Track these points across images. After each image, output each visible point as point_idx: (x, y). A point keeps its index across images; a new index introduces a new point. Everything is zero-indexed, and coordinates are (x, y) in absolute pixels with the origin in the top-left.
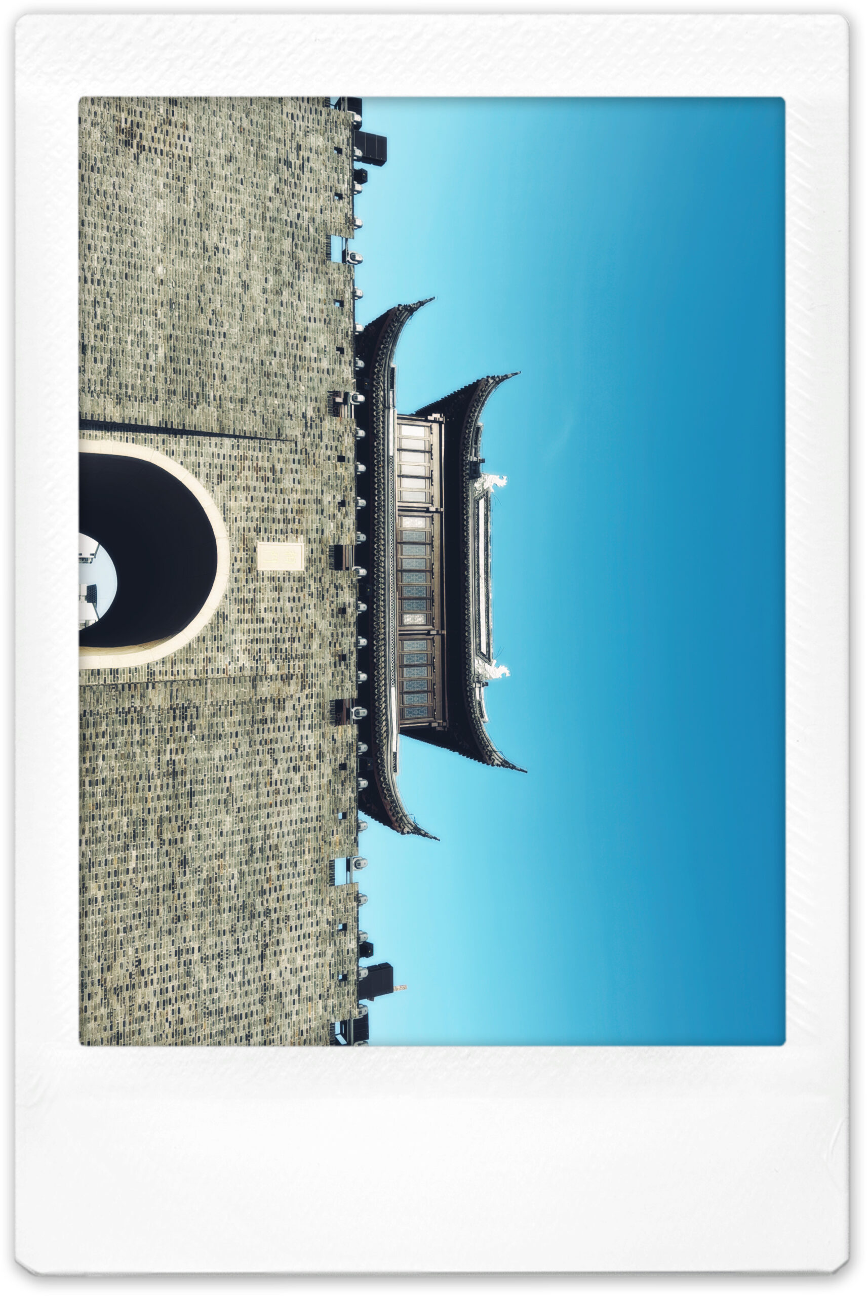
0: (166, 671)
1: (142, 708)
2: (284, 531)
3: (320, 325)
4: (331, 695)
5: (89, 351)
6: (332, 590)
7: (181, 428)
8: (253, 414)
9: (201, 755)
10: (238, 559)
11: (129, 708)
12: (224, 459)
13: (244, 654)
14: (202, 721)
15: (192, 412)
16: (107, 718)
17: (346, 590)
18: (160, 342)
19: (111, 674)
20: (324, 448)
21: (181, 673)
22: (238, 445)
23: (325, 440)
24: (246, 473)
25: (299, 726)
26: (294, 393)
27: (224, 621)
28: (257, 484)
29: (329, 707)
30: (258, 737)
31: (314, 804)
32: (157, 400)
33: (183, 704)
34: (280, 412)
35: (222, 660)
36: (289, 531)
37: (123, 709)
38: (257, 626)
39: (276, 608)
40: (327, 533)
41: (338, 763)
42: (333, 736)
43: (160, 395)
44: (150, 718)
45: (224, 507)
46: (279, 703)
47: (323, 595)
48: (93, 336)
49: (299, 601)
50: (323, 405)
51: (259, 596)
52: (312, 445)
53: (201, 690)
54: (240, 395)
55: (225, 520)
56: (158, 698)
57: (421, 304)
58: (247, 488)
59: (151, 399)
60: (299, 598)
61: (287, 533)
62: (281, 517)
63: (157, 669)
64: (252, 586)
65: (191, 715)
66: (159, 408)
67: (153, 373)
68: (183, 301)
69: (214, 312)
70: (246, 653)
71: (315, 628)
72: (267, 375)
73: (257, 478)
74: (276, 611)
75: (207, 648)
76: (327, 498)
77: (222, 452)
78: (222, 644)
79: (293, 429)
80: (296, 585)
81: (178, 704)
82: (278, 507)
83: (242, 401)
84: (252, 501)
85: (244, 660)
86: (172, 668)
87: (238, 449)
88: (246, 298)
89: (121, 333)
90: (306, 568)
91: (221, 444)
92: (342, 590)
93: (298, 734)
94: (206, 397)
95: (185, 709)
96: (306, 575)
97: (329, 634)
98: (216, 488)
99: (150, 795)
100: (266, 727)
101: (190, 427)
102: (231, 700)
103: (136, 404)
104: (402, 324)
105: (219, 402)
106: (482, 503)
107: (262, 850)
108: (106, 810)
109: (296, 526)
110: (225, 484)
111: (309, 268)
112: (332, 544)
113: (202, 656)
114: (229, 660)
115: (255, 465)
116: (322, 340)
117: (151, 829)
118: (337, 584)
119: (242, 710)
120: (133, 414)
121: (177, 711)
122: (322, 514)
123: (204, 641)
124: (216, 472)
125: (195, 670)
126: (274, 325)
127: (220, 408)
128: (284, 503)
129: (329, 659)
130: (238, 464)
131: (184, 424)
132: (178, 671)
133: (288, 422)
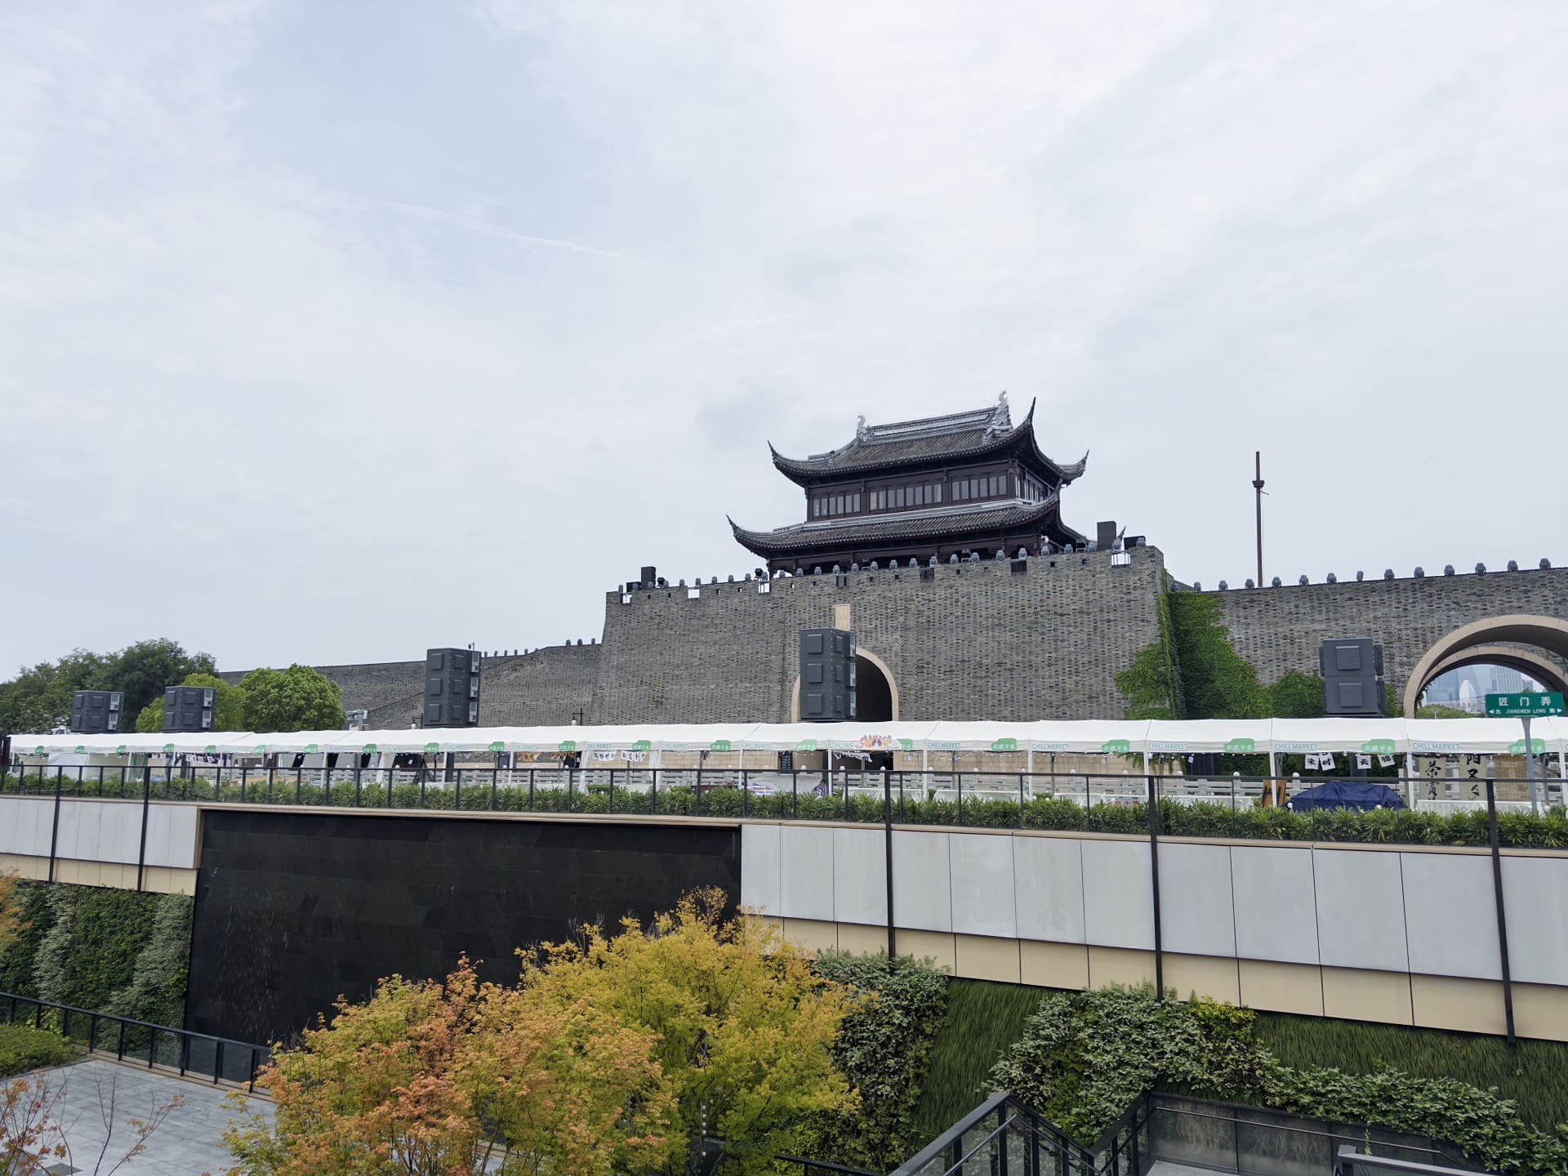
0: (901, 678)
4: (917, 582)
7: (781, 674)
9: (943, 656)
14: (925, 657)
18: (744, 685)
20: (787, 596)
23: (784, 595)
26: (762, 615)
30: (937, 625)
31: (977, 589)
34: (771, 622)
35: (897, 647)
40: (830, 592)
41: (955, 575)
46: (920, 613)
50: (767, 598)
51: (863, 629)
53: (909, 659)
56: (911, 681)
62: (824, 618)
66: (773, 685)
68: (725, 674)
72: (754, 630)
79: (779, 615)
80: (858, 608)
85: (897, 635)
93: (938, 601)
95: (918, 667)
96: (852, 602)
99: (961, 683)
107: (999, 619)
108: (966, 707)
111: (704, 609)
113: (894, 659)
116: (736, 600)
117: (979, 682)
118: (858, 584)
126: (731, 627)
129: (898, 584)
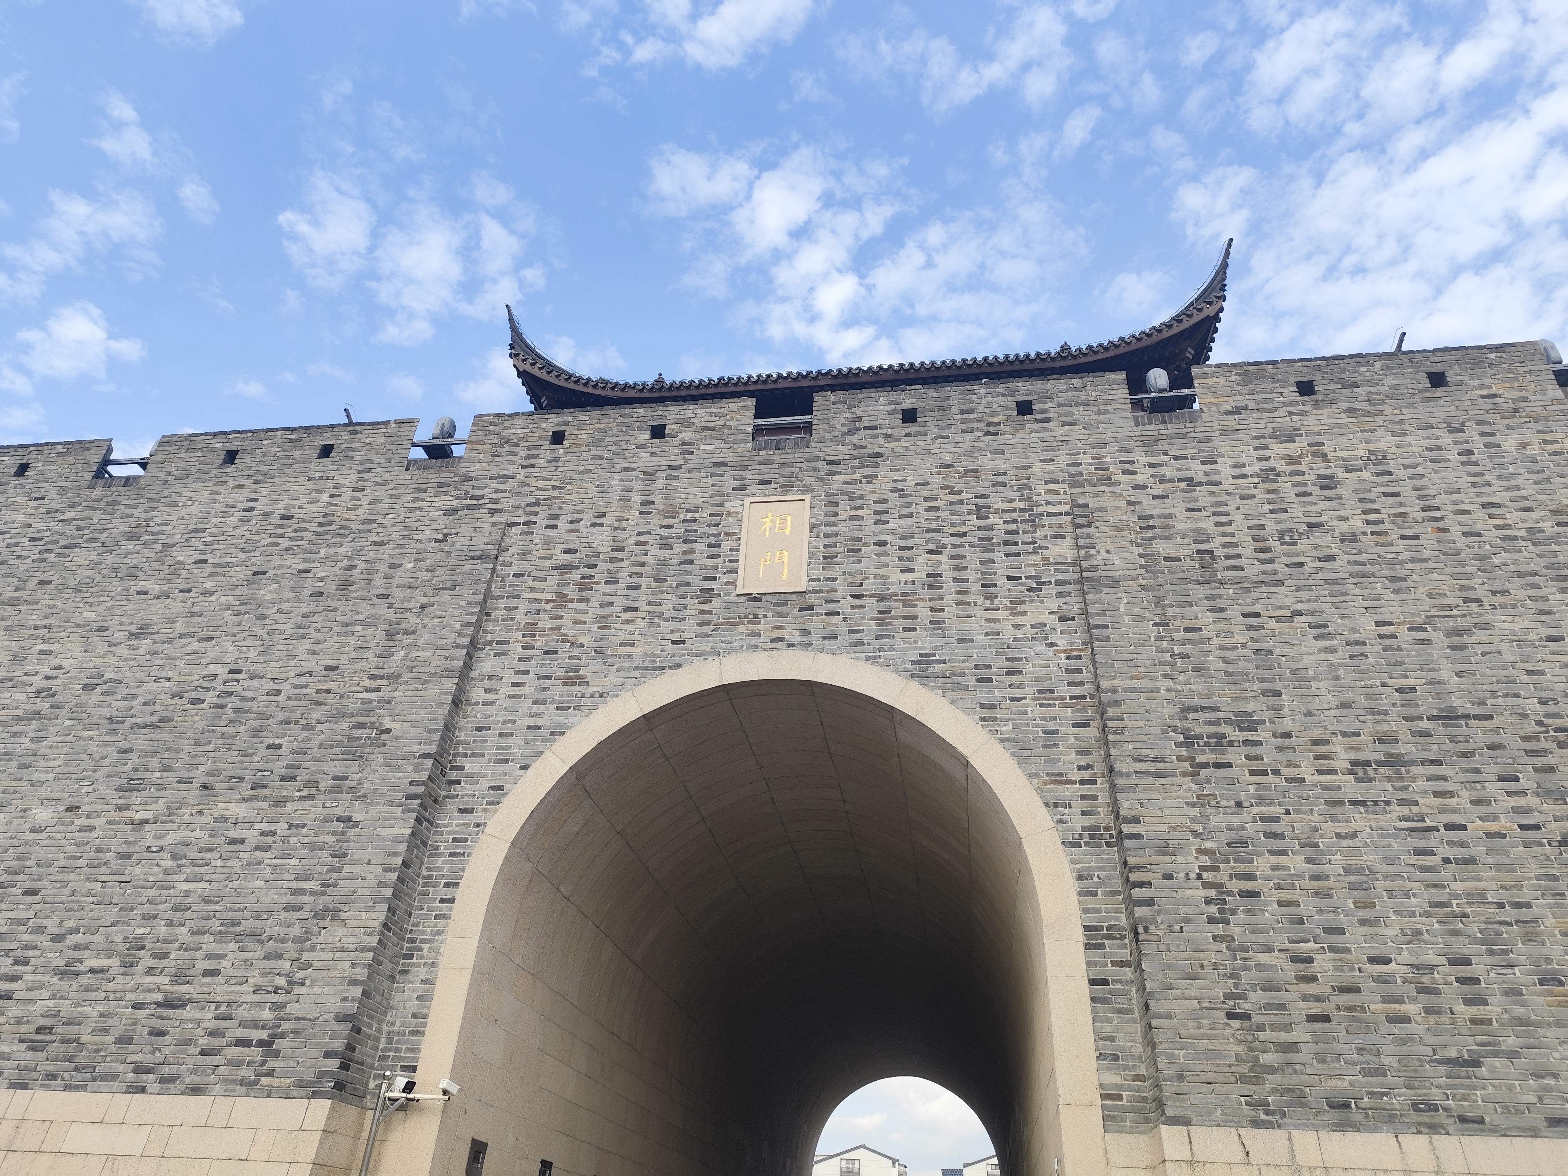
1: (1202, 852)
2: (712, 540)
3: (264, 491)
5: (185, 988)
6: (860, 438)
8: (428, 610)
10: (777, 633)
11: (1206, 885)
12: (527, 672)
13: (1024, 614)
15: (397, 738)
16: (1245, 949)
17: (859, 412)
19: (1102, 946)
21: (1084, 761)
22: (498, 642)
24: (566, 623)
25: (1209, 483)
27: (938, 662)
28: (596, 600)
29: (1153, 427)
32: (349, 819)
33: (1178, 745)
36: (713, 530)
37: (1208, 902)
38: (949, 588)
39: (901, 548)
42: (1227, 413)
43: (339, 811)
44: (1230, 829)
45: (646, 668)
47: (871, 455)
48: (148, 980)
49: (885, 501)
52: (518, 495)
54: (377, 637)
55: (677, 667)
58: (604, 623)
59: (343, 833)
60: (877, 502)
61: (719, 534)
63: (1078, 822)
64: (846, 604)
65: (1210, 723)
67: (282, 827)
69: (178, 695)
70: (1021, 608)
71: (951, 466)
73: (581, 600)
74: (911, 548)
75: (1013, 699)
76: (645, 459)
77: (510, 677)
78: (999, 663)
81: (1180, 759)
82: (654, 554)
83: (391, 634)
84: (636, 610)
86: (1073, 782)
87: (507, 642)
88: (166, 632)
89: (162, 907)
90: (805, 491)
91: (490, 678)
92: (860, 419)
94: (368, 707)
97: (967, 437)
98: (594, 688)
100: (1219, 552)
101: (429, 743)
102: (1152, 631)
103: (347, 869)
105: (383, 682)
109: (703, 516)
110: (590, 667)
112: (749, 446)
114: (1043, 648)
115: (549, 606)
119: (1180, 605)
120: (370, 877)
121: (1201, 759)
122: (679, 467)
123: (992, 707)
124: (557, 689)
125: (1075, 725)
127: (398, 677)
128: (645, 543)
130: (540, 642)
131: (421, 756)
132: (1080, 768)
133: (461, 542)
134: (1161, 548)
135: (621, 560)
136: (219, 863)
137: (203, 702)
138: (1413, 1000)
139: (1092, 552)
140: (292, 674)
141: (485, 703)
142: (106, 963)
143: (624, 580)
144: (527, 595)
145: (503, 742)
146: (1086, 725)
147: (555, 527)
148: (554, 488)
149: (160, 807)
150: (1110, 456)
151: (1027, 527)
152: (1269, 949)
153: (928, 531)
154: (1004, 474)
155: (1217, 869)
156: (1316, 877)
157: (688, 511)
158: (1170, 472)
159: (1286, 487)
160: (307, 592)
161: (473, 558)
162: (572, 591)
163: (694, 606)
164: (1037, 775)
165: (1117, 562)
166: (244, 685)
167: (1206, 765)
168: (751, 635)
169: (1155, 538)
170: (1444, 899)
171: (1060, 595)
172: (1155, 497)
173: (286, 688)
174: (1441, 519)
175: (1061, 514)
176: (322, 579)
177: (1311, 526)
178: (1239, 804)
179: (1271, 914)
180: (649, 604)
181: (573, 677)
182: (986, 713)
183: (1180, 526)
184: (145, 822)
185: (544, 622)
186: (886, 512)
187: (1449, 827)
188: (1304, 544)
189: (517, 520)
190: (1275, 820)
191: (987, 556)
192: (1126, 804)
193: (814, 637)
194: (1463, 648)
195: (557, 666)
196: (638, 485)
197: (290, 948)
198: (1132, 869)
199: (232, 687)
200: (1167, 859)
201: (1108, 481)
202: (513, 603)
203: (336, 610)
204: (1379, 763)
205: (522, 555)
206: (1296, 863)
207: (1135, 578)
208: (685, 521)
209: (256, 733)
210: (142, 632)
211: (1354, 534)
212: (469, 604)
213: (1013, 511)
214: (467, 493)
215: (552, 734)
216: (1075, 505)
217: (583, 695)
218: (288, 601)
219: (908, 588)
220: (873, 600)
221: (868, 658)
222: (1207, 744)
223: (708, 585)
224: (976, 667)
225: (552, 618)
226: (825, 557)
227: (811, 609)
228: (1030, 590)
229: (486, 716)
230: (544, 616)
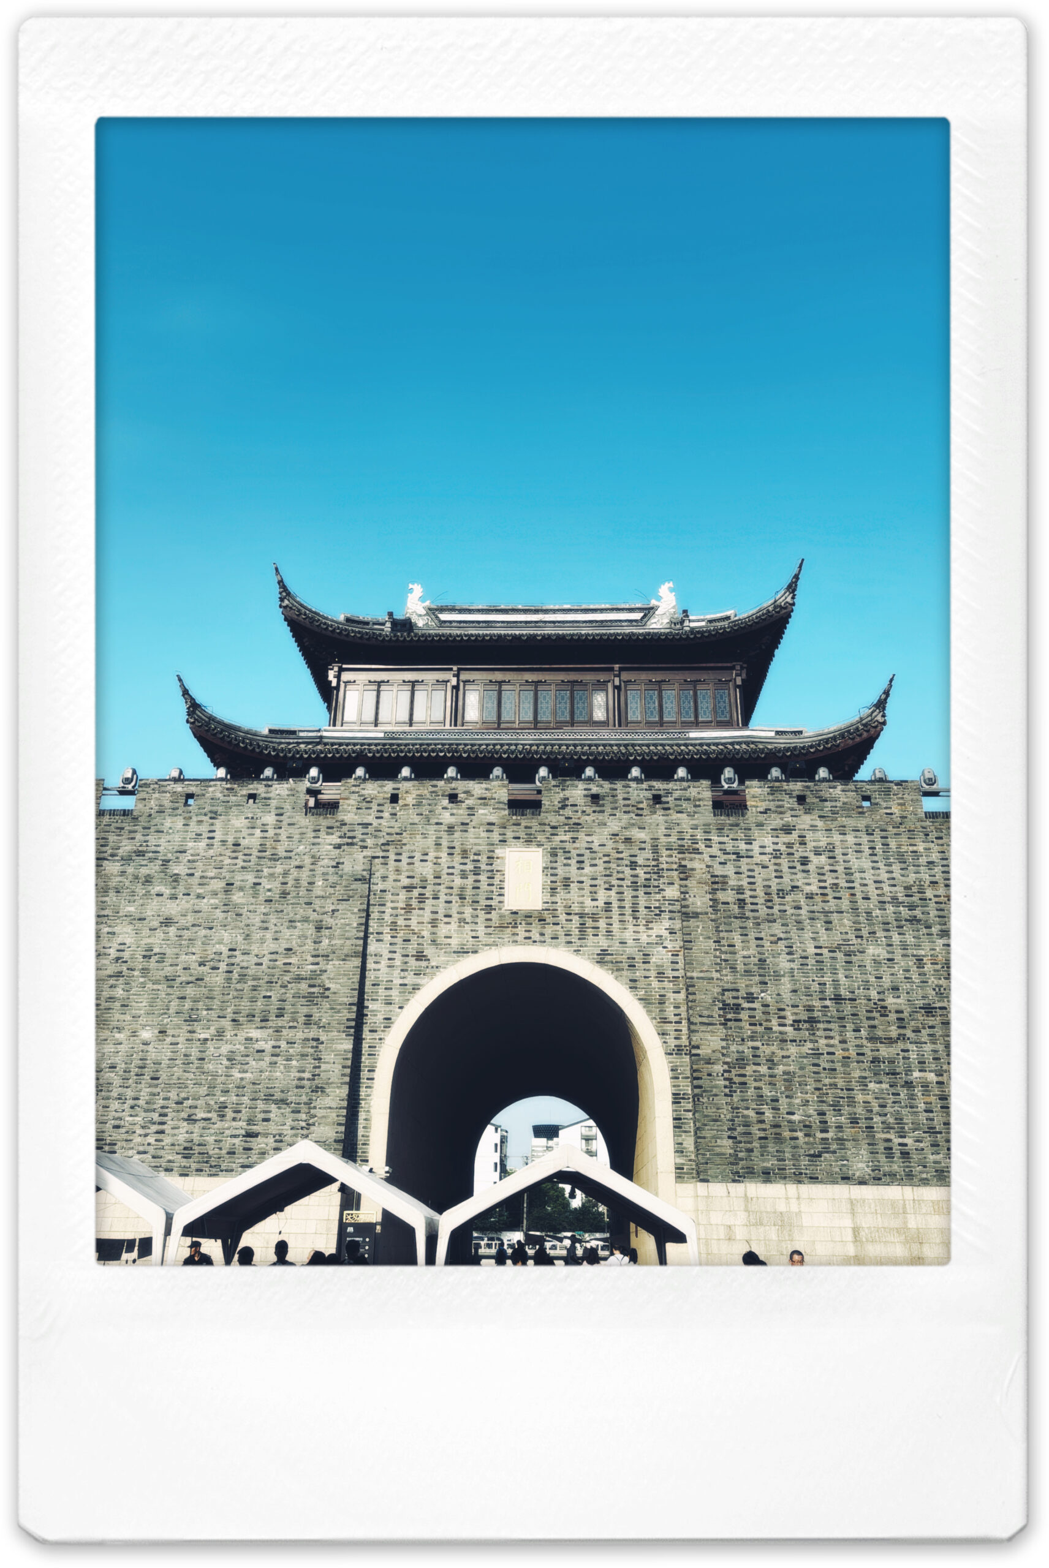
0: (676, 1030)
1: (725, 1063)
2: (489, 874)
3: (218, 824)
4: (706, 815)
5: (254, 1127)
6: (568, 812)
7: (355, 1008)
8: (336, 914)
9: (786, 985)
10: (527, 935)
11: (725, 1079)
12: (395, 952)
13: (652, 929)
14: (742, 984)
15: (335, 993)
16: (738, 1108)
17: (567, 793)
18: (242, 1035)
19: (680, 1103)
20: (379, 821)
21: (677, 1011)
22: (377, 933)
23: (370, 819)
24: (413, 923)
25: (747, 857)
26: (308, 860)
27: (609, 954)
28: (428, 909)
29: (722, 818)
30: (763, 911)
31: (850, 839)
32: (318, 1039)
33: (720, 1009)
34: (333, 879)
35: (661, 957)
36: (489, 868)
37: (725, 1087)
38: (615, 911)
39: (591, 886)
40: (492, 818)
41: (796, 806)
42: (761, 813)
43: (311, 1035)
44: (738, 1052)
45: (459, 952)
46: (718, 883)
47: (574, 824)
48: (234, 1124)
49: (583, 855)
50: (324, 822)
51: (576, 908)
52: (376, 837)
53: (700, 984)
54: (310, 930)
55: (476, 952)
56: (711, 1042)
57: (185, 693)
58: (434, 923)
59: (317, 1047)
60: (578, 855)
61: (492, 871)
62: (472, 878)
63: (672, 1043)
64: (563, 918)
65: (734, 998)
66: (329, 1037)
67: (283, 1044)
68: (188, 1004)
69: (202, 964)
70: (651, 925)
71: (617, 835)
72: (284, 894)
73: (420, 909)
74: (596, 886)
75: (645, 977)
76: (447, 818)
77: (386, 955)
78: (639, 957)
79: (355, 862)
80: (561, 859)
81: (719, 1016)
83: (319, 928)
84: (450, 916)
85: (661, 928)
86: (671, 1022)
87: (382, 933)
88: (183, 922)
89: (230, 1086)
90: (540, 845)
91: (376, 955)
92: (568, 799)
93: (758, 858)
94: (314, 975)
95: (725, 1007)
96: (548, 846)
97: (626, 816)
98: (433, 964)
99: (839, 1053)
100: (749, 900)
101: (353, 997)
102: (713, 946)
103: (324, 1067)
104: (212, 718)
105: (320, 959)
106: (444, 617)
107: (912, 907)
108: (860, 1110)
109: (483, 858)
110: (429, 951)
111: (143, 838)
112: (506, 812)
113: (655, 984)
114: (661, 949)
115: (403, 912)
116: (239, 822)
117: (884, 1051)
118: (560, 805)
119: (726, 931)
120: (336, 1071)
121: (729, 1016)
122: (467, 824)
123: (635, 981)
124: (412, 962)
125: (674, 992)
126: (218, 885)
127: (328, 956)
128: (452, 874)
129: (659, 817)
130: (401, 934)
131: (350, 1004)
132: (675, 1015)
133: (347, 868)
134: (721, 896)
135: (440, 884)
136: (254, 1063)
137: (218, 968)
138: (801, 1130)
139: (687, 896)
140: (266, 952)
141: (375, 970)
142: (209, 1115)
143: (443, 898)
144: (389, 905)
145: (388, 993)
146: (679, 992)
147: (400, 861)
148: (397, 834)
149: (213, 1030)
150: (700, 835)
151: (655, 876)
152: (748, 1108)
153: (605, 876)
154: (645, 842)
155: (730, 1072)
156: (770, 1076)
157: (475, 854)
158: (729, 848)
159: (784, 863)
160: (262, 898)
161: (356, 880)
162: (414, 903)
163: (482, 915)
164: (655, 1018)
165: (699, 903)
166: (239, 958)
167: (730, 1020)
168: (513, 934)
169: (718, 890)
170: (820, 1086)
171: (670, 919)
172: (720, 863)
173: (265, 961)
174: (853, 888)
175: (672, 870)
176: (269, 890)
177: (793, 887)
178: (743, 1040)
179: (751, 1092)
180: (458, 913)
181: (420, 956)
182: (633, 984)
183: (731, 883)
184: (206, 1040)
185: (401, 922)
186: (583, 862)
187: (828, 1053)
188: (788, 898)
189: (377, 854)
190: (758, 1048)
191: (635, 893)
192: (694, 1039)
193: (547, 938)
194: (850, 962)
195: (412, 948)
196: (445, 835)
197: (304, 1108)
198: (695, 1071)
199: (233, 960)
200: (710, 1066)
201: (697, 851)
202: (382, 909)
203: (282, 911)
204: (805, 1021)
205: (384, 878)
206: (763, 1069)
207: (707, 913)
208: (474, 861)
209: (254, 988)
210: (167, 922)
211: (812, 894)
212: (359, 910)
213: (649, 866)
214: (345, 834)
215: (413, 989)
216: (680, 866)
217: (427, 967)
218: (252, 904)
219: (595, 911)
220: (577, 917)
221: (575, 951)
222: (732, 1009)
223: (489, 902)
224: (628, 958)
225: (405, 919)
226: (551, 889)
227: (545, 920)
228: (656, 915)
229: (376, 977)
230: (399, 917)
